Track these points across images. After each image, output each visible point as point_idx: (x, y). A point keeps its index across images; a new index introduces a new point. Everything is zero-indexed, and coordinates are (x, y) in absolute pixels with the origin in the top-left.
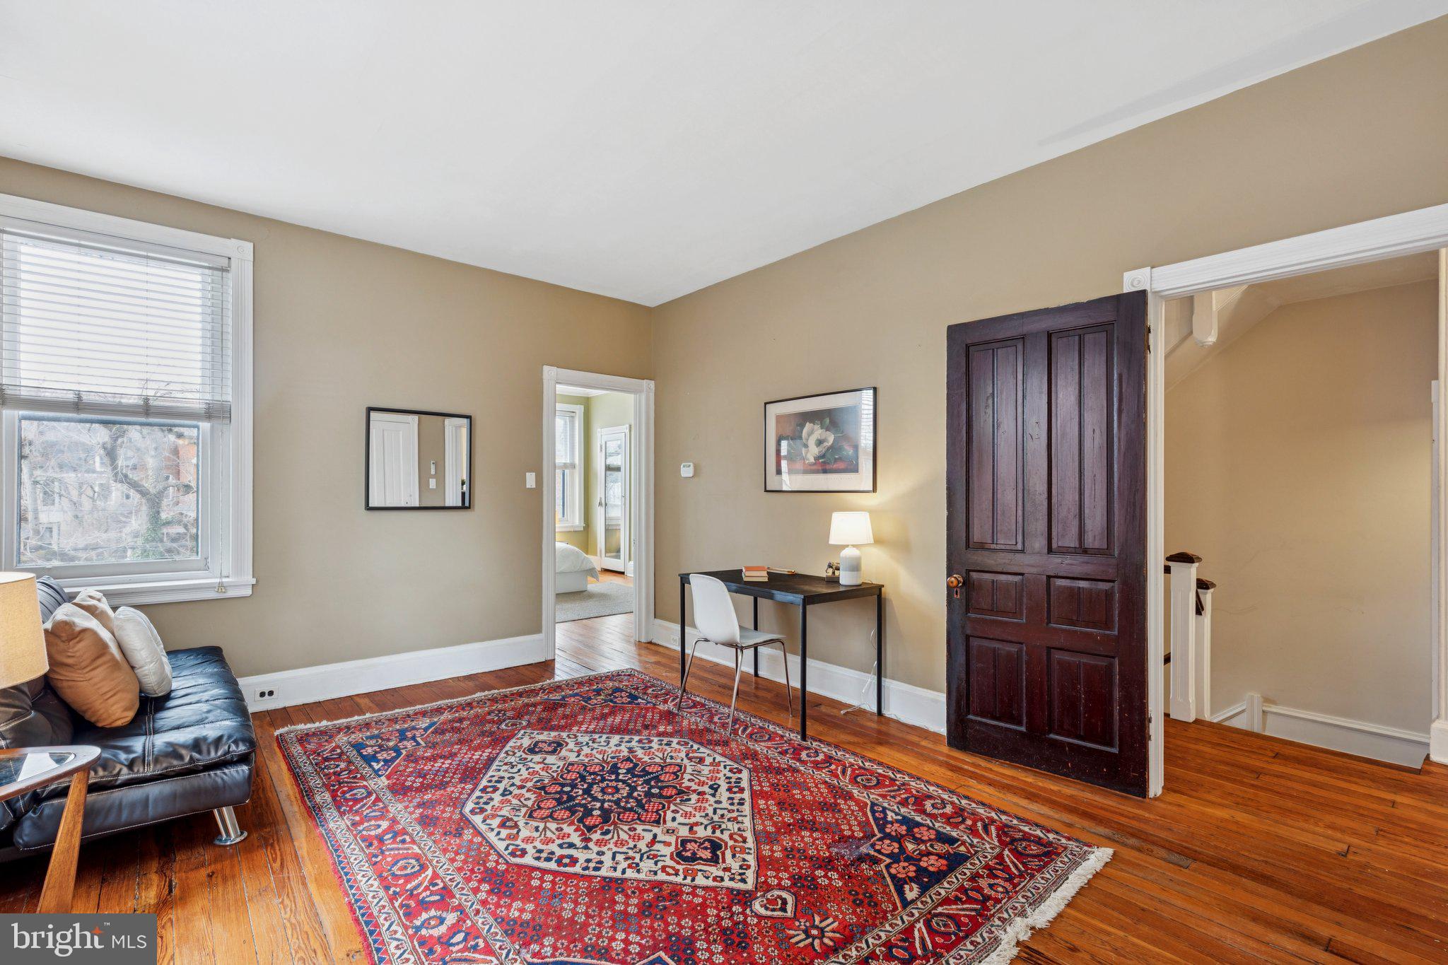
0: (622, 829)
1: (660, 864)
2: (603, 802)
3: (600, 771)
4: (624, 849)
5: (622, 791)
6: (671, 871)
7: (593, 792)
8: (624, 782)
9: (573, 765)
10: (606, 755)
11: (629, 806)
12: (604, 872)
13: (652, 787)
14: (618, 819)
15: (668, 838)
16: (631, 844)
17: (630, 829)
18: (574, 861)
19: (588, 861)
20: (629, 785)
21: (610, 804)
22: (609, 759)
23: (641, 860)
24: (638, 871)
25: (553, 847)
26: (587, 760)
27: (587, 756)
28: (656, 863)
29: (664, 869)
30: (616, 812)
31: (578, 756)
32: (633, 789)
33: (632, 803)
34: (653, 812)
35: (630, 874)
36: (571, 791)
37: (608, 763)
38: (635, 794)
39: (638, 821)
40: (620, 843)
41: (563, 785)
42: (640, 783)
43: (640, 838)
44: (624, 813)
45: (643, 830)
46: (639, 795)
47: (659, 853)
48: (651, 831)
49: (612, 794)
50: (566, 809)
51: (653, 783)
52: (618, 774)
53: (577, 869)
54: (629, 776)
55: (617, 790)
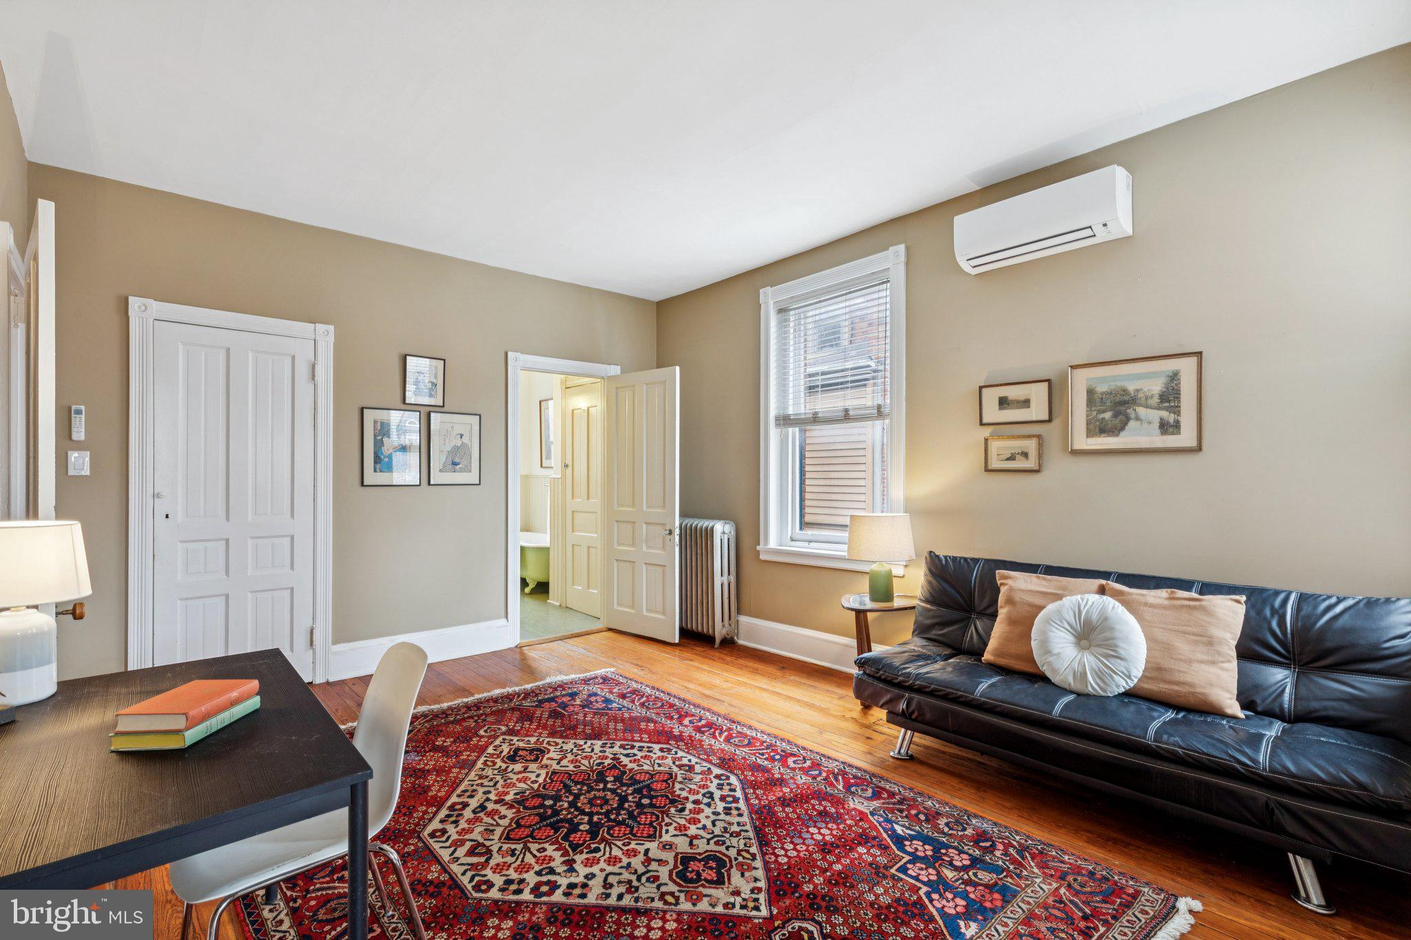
0: (587, 767)
1: (559, 747)
2: (604, 789)
3: (613, 827)
4: (584, 754)
5: (585, 801)
6: (552, 743)
7: (617, 798)
8: (583, 812)
9: (649, 836)
10: (607, 855)
11: (579, 787)
12: (600, 743)
13: (551, 807)
14: (589, 775)
15: (549, 762)
16: (579, 757)
17: (579, 767)
18: (622, 747)
19: (612, 747)
20: (577, 809)
21: (597, 787)
22: (602, 846)
23: (572, 749)
24: (575, 743)
25: (640, 754)
26: (633, 845)
27: (635, 853)
28: (562, 747)
29: (557, 744)
30: (591, 780)
31: (647, 851)
32: (573, 804)
33: (575, 789)
34: (556, 781)
35: (582, 742)
36: (640, 799)
37: (603, 840)
38: (571, 798)
39: (572, 773)
40: (588, 758)
41: (652, 805)
42: (564, 812)
43: (572, 761)
44: (584, 779)
45: (568, 766)
46: (567, 797)
47: (558, 753)
48: (561, 767)
49: (596, 798)
50: (639, 782)
51: (549, 812)
52: (590, 822)
53: (618, 743)
54: (576, 820)
55: (591, 802)
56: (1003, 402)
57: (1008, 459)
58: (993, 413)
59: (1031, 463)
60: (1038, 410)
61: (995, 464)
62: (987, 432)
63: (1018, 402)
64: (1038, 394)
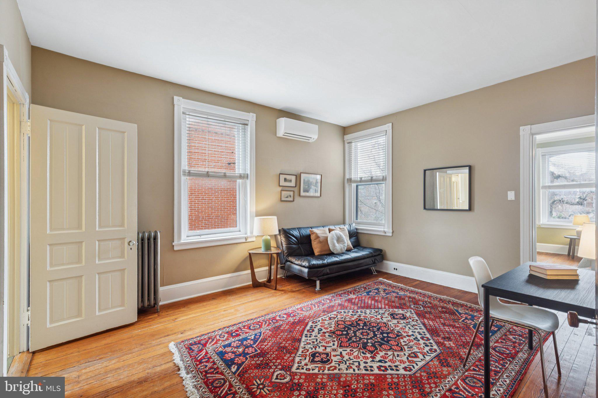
14: (341, 338)
20: (372, 338)
32: (369, 339)
37: (391, 331)
56: (285, 180)
57: (286, 197)
58: (282, 183)
59: (291, 199)
60: (293, 184)
61: (283, 199)
62: (280, 188)
63: (289, 180)
64: (293, 178)
